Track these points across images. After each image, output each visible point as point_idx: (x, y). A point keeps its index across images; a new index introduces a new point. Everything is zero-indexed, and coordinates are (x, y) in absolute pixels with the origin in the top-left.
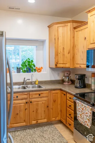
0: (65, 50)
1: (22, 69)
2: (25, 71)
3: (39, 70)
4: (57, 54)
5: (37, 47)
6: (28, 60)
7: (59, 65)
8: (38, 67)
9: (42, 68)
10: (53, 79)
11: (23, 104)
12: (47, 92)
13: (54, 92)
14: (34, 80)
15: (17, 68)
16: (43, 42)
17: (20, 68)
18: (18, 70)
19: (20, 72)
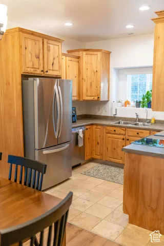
2: (143, 106)
11: (120, 140)
12: (148, 131)
15: (137, 102)
17: (140, 102)
18: (138, 104)
19: (139, 107)
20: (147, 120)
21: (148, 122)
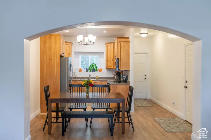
0: (111, 59)
1: (90, 69)
2: (91, 71)
3: (100, 70)
4: (107, 61)
5: (100, 56)
6: (93, 64)
7: (108, 67)
8: (100, 69)
9: (102, 69)
10: (109, 76)
12: (100, 82)
13: (103, 82)
14: (95, 76)
15: (87, 69)
16: (103, 53)
17: (88, 69)
18: (87, 70)
19: (88, 71)
20: (94, 77)
21: (94, 78)
